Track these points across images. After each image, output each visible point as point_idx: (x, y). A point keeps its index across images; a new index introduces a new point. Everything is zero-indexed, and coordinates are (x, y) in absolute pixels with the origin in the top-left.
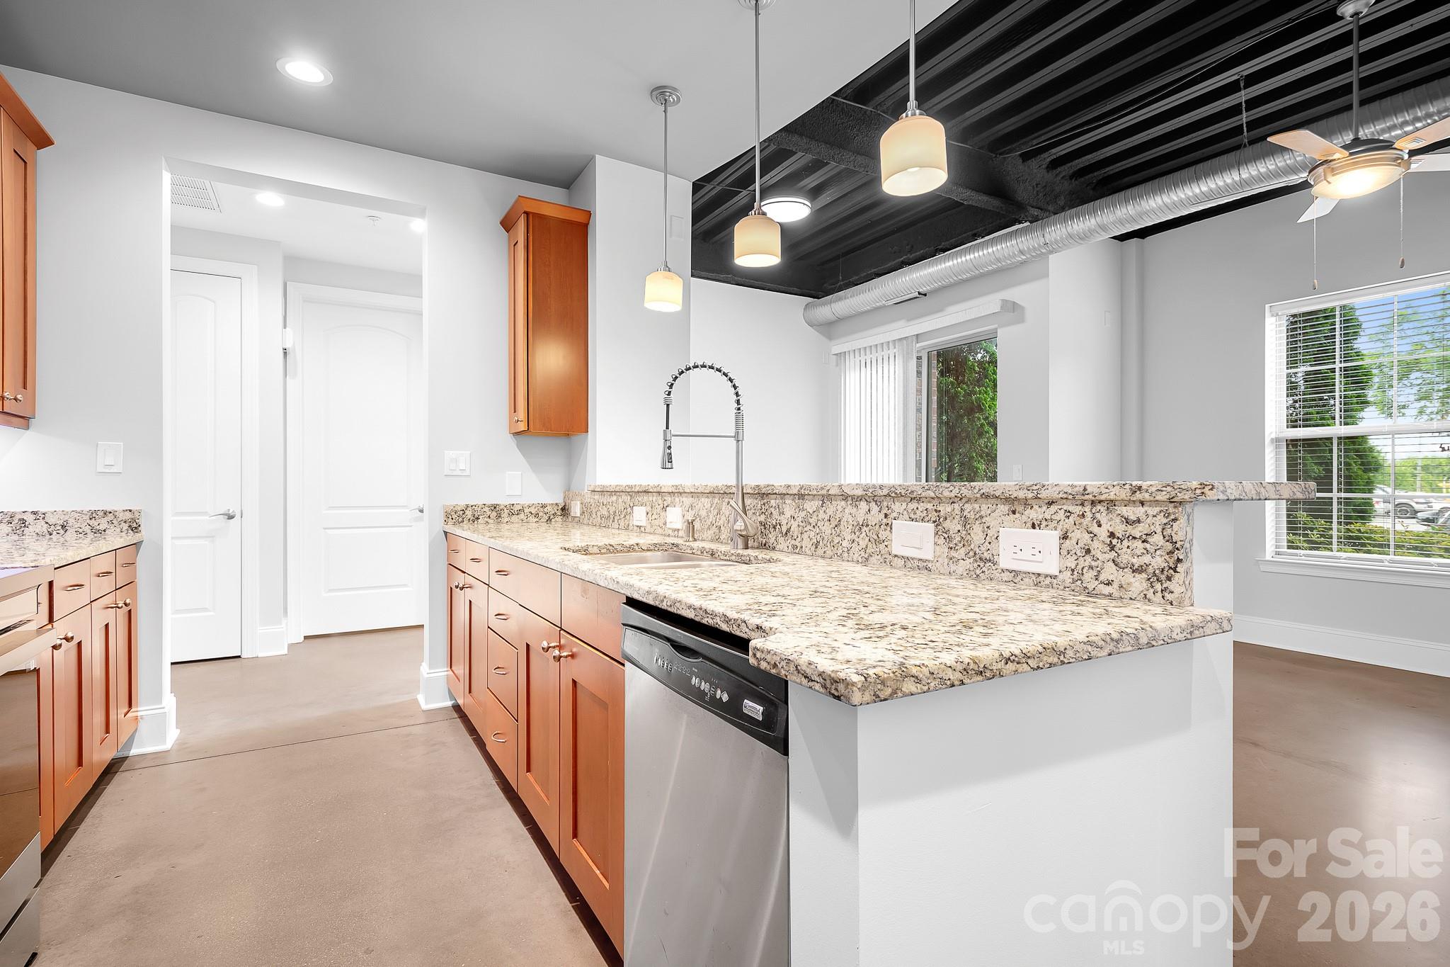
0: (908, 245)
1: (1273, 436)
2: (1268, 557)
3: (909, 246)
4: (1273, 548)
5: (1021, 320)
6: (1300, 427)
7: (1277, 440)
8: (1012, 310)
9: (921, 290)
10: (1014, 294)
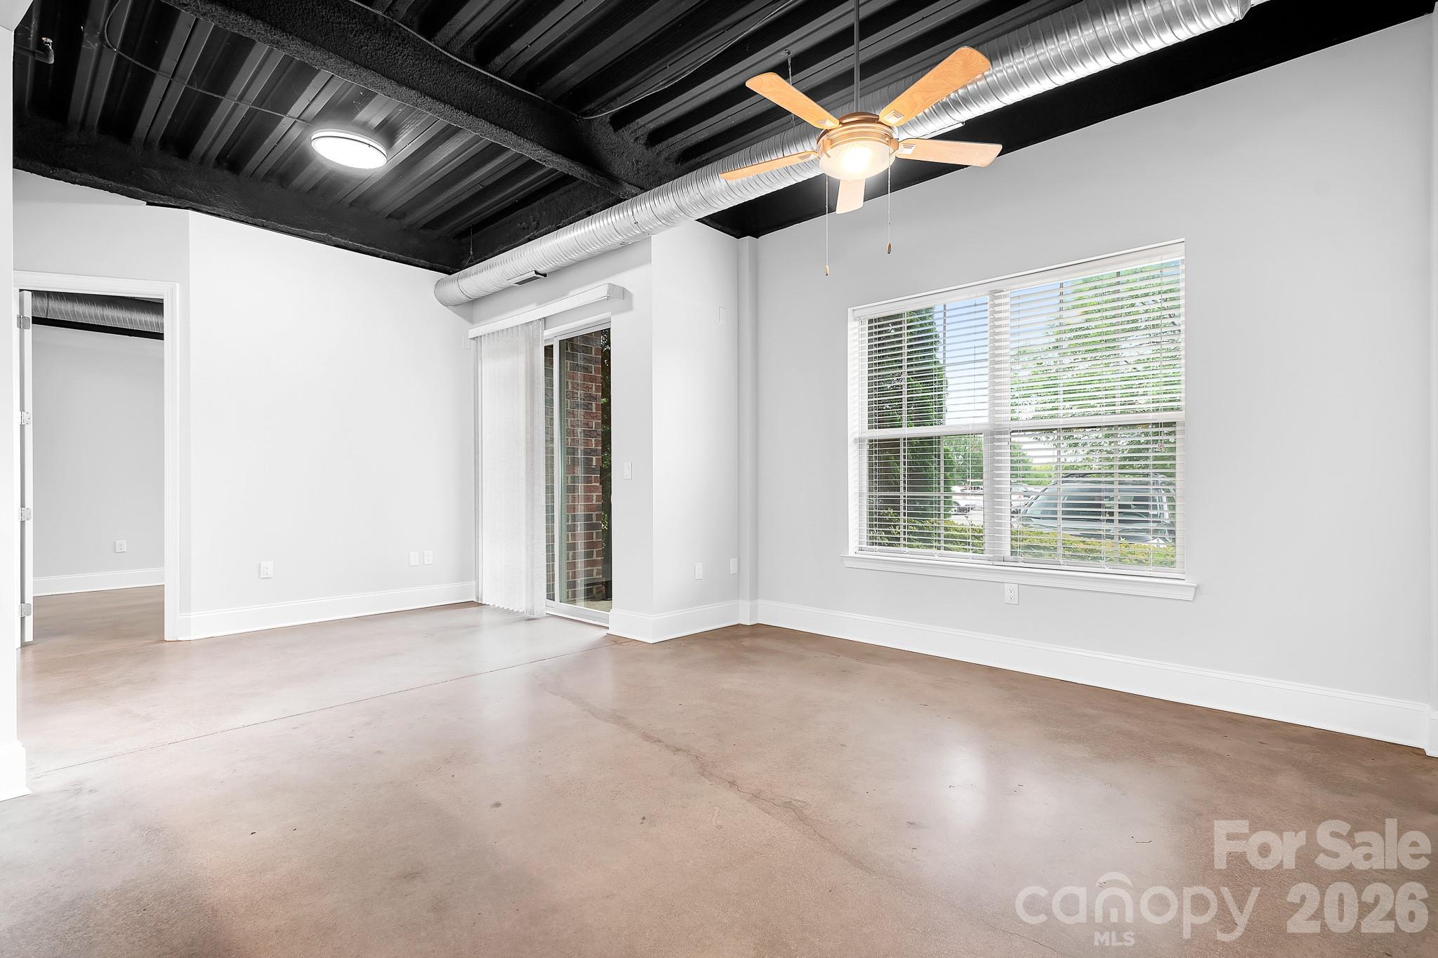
0: (534, 221)
1: (857, 436)
2: (851, 553)
3: (536, 222)
4: (857, 544)
5: (629, 308)
6: (876, 428)
7: (861, 440)
8: (620, 295)
9: (538, 270)
10: (623, 280)
